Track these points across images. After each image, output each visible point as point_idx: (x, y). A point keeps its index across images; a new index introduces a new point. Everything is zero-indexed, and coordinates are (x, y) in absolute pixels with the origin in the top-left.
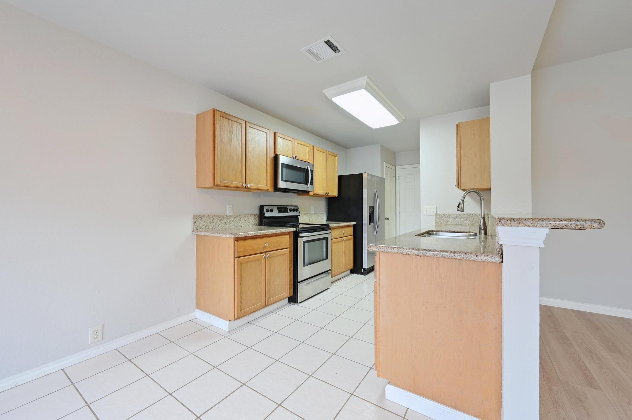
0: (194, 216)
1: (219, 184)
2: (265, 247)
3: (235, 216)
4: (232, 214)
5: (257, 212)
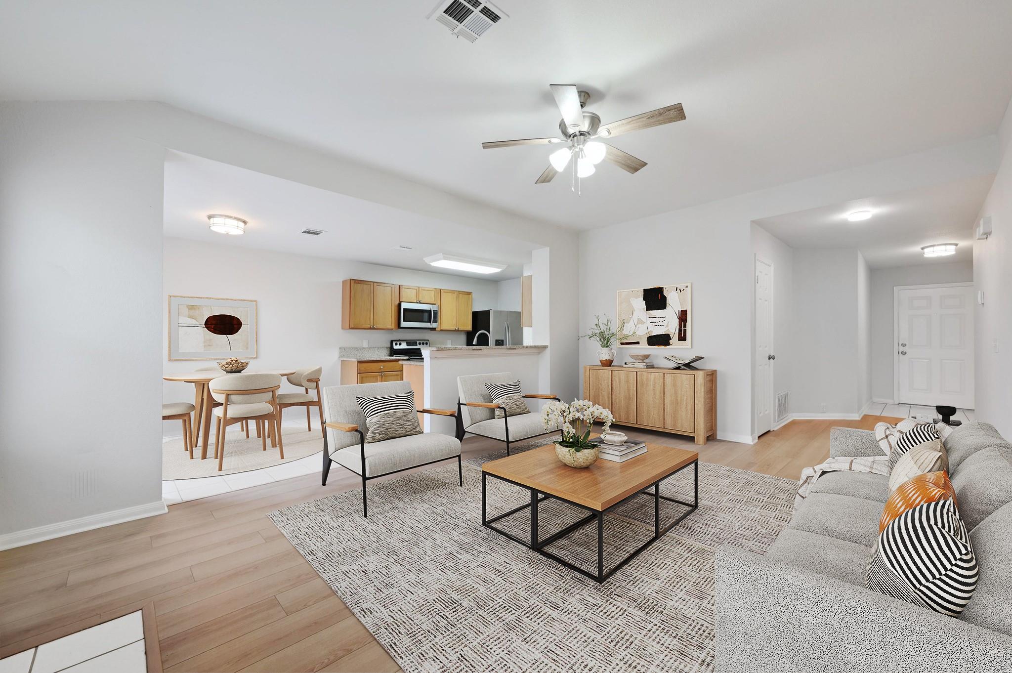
0: (340, 348)
1: (353, 327)
2: (381, 369)
3: (369, 348)
4: (367, 347)
5: (389, 345)
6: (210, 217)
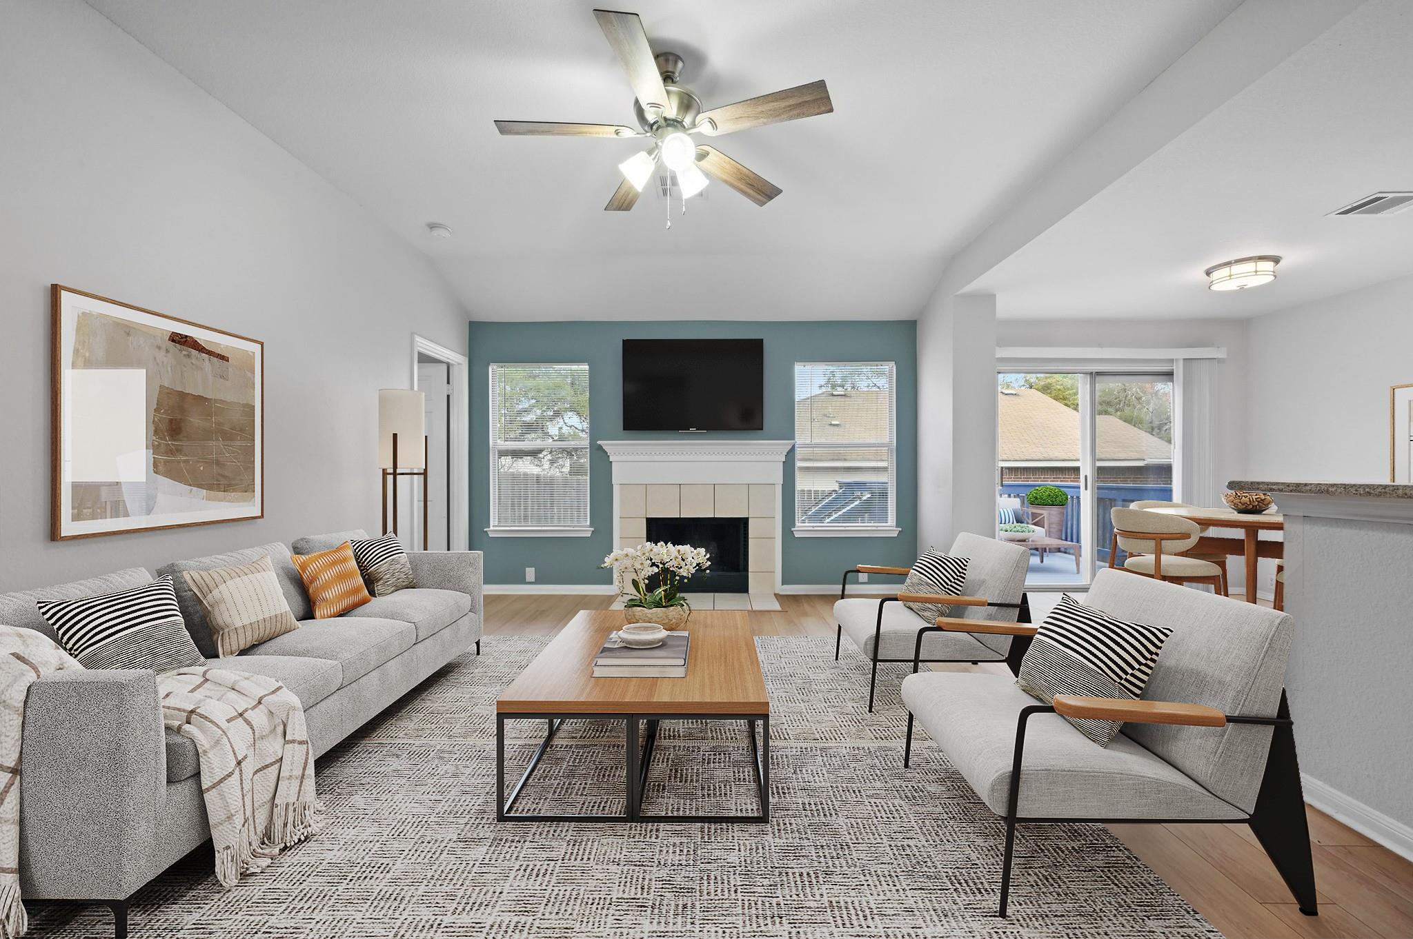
6: (1208, 273)
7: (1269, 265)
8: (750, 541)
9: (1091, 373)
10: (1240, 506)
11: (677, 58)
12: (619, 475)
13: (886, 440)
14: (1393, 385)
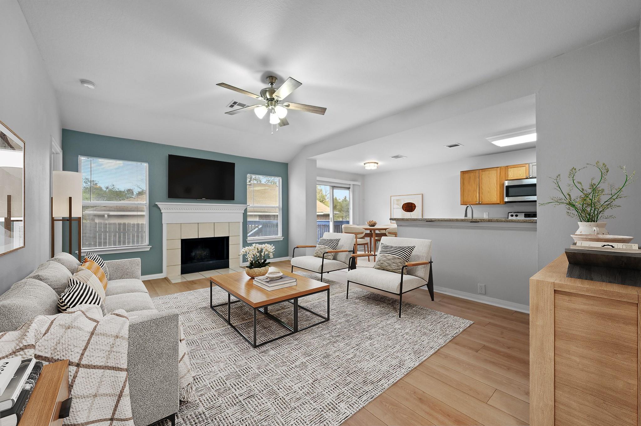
6: (365, 164)
7: (376, 164)
8: (230, 246)
9: (332, 186)
10: (371, 225)
11: (276, 78)
12: (165, 220)
13: (278, 205)
14: (391, 195)
